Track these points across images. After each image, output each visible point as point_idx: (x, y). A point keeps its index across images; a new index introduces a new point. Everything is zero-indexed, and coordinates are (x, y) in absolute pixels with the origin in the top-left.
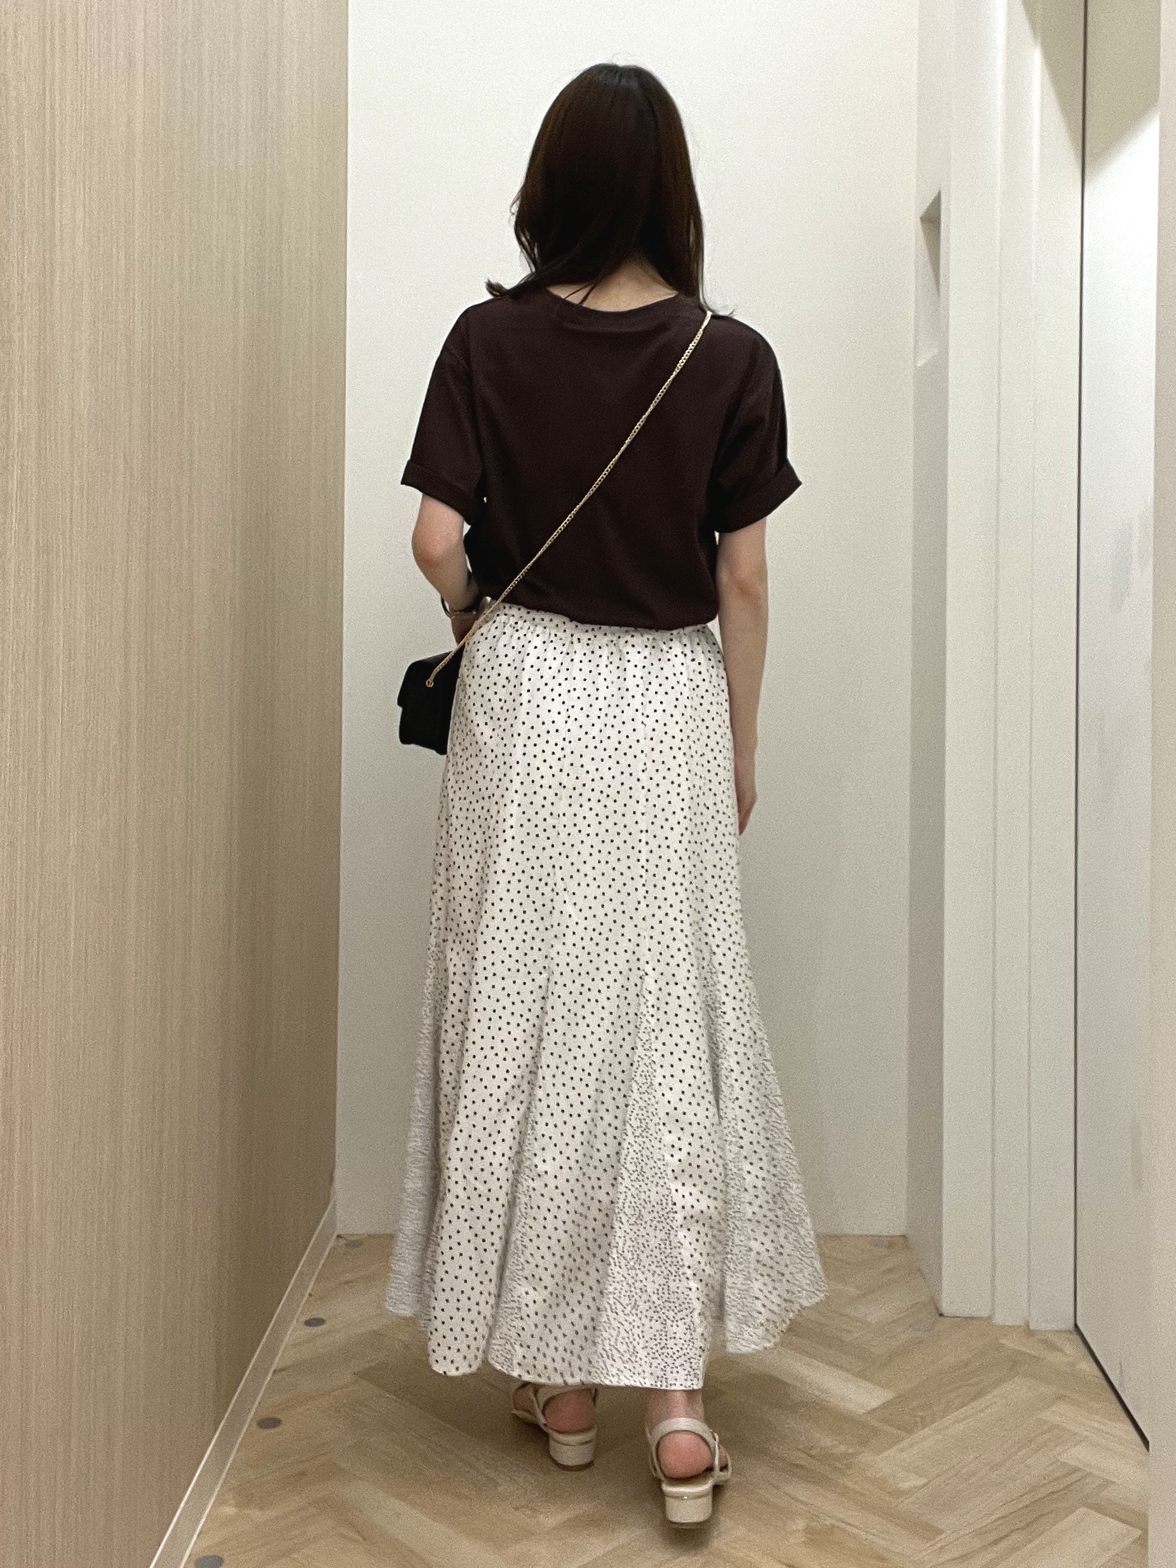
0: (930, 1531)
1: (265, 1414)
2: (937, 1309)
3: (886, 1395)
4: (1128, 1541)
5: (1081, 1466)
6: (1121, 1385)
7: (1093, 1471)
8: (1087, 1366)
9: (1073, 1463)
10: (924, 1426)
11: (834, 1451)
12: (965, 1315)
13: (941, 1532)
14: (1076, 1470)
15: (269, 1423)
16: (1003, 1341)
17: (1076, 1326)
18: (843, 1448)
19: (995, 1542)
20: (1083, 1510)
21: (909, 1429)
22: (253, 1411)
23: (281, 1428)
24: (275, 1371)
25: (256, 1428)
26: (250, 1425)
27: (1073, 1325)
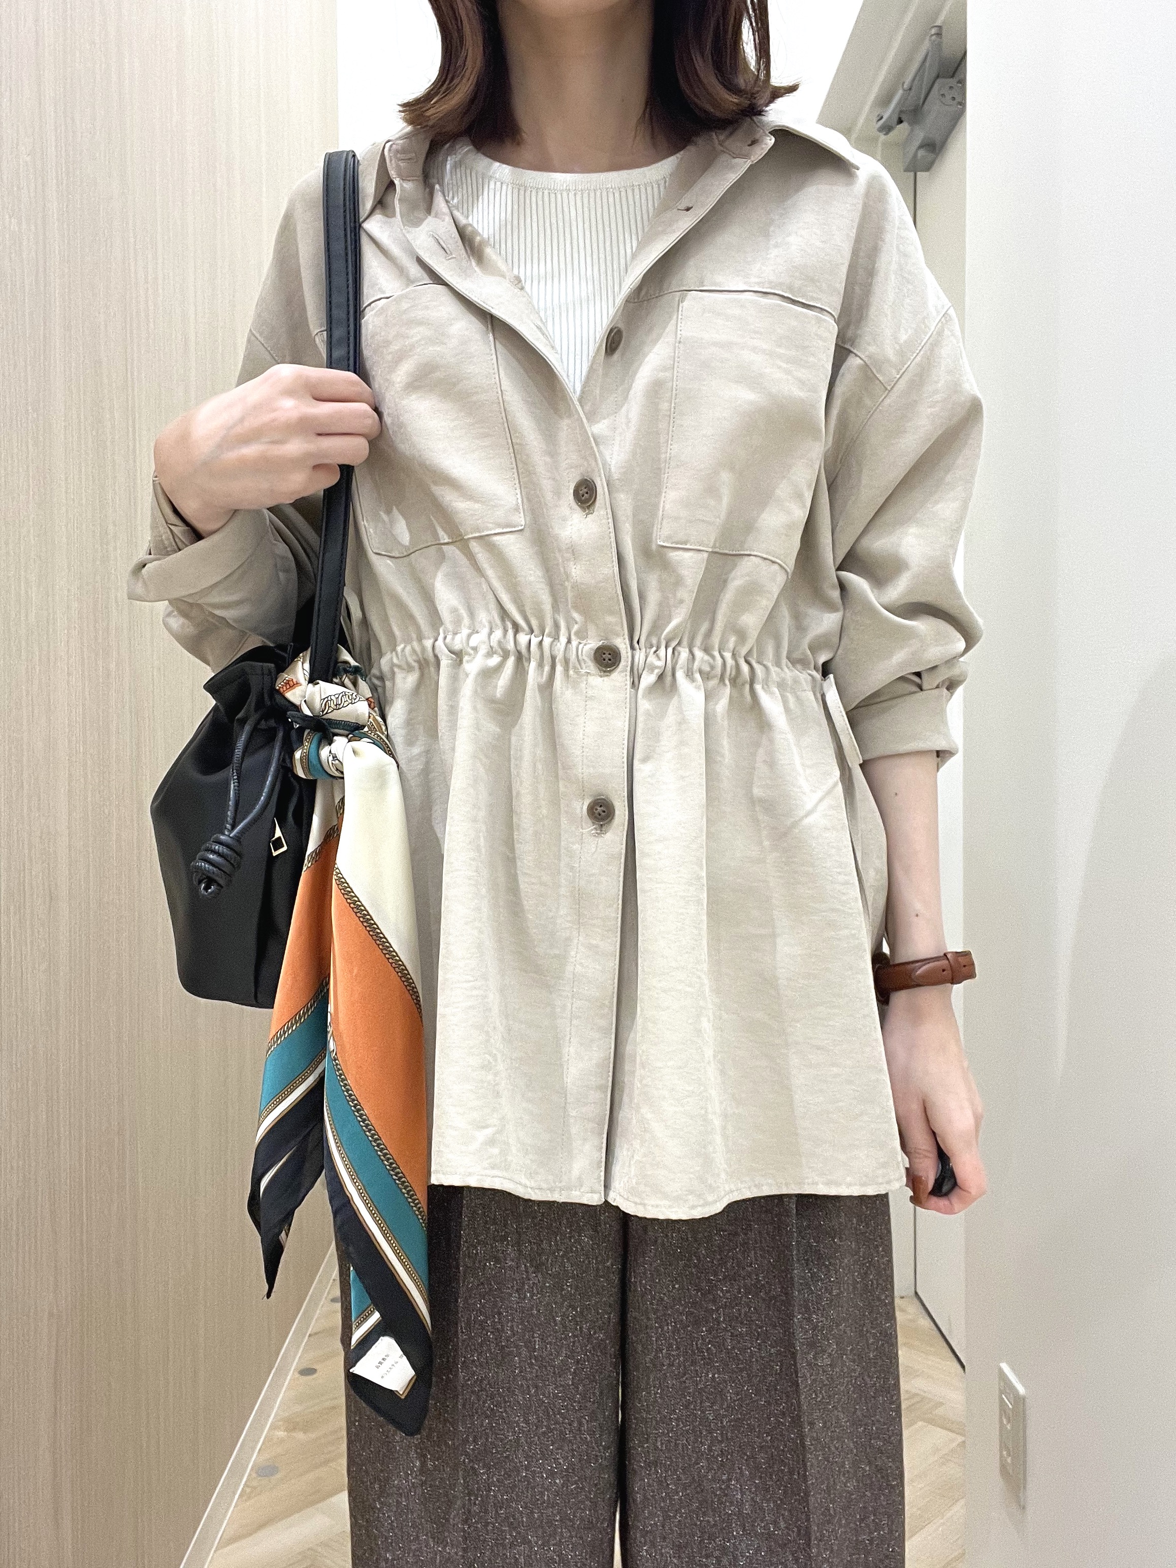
1: (302, 1367)
4: (954, 1445)
5: (919, 1392)
6: (950, 1332)
7: (929, 1396)
8: (925, 1322)
9: (914, 1391)
14: (917, 1395)
15: (307, 1372)
17: (916, 1293)
20: (920, 1423)
22: (295, 1364)
23: (315, 1376)
24: (310, 1335)
25: (297, 1375)
26: (294, 1372)
27: (913, 1292)
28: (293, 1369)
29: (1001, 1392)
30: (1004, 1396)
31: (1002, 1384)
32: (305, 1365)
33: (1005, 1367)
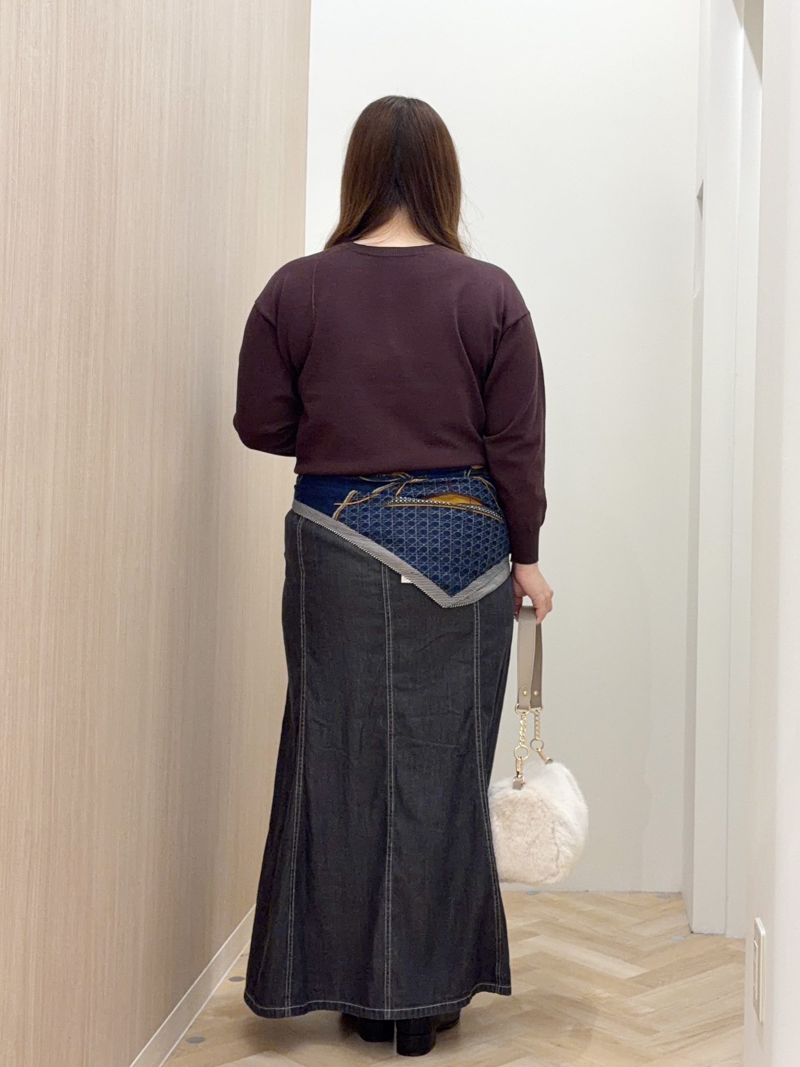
0: (649, 1031)
1: (232, 976)
2: (690, 930)
3: (644, 971)
10: (663, 985)
11: (600, 996)
12: (709, 932)
13: (656, 1032)
16: (728, 946)
18: (605, 995)
19: (690, 1037)
21: (652, 987)
25: (228, 981)
26: (225, 979)
28: (224, 975)
32: (235, 974)
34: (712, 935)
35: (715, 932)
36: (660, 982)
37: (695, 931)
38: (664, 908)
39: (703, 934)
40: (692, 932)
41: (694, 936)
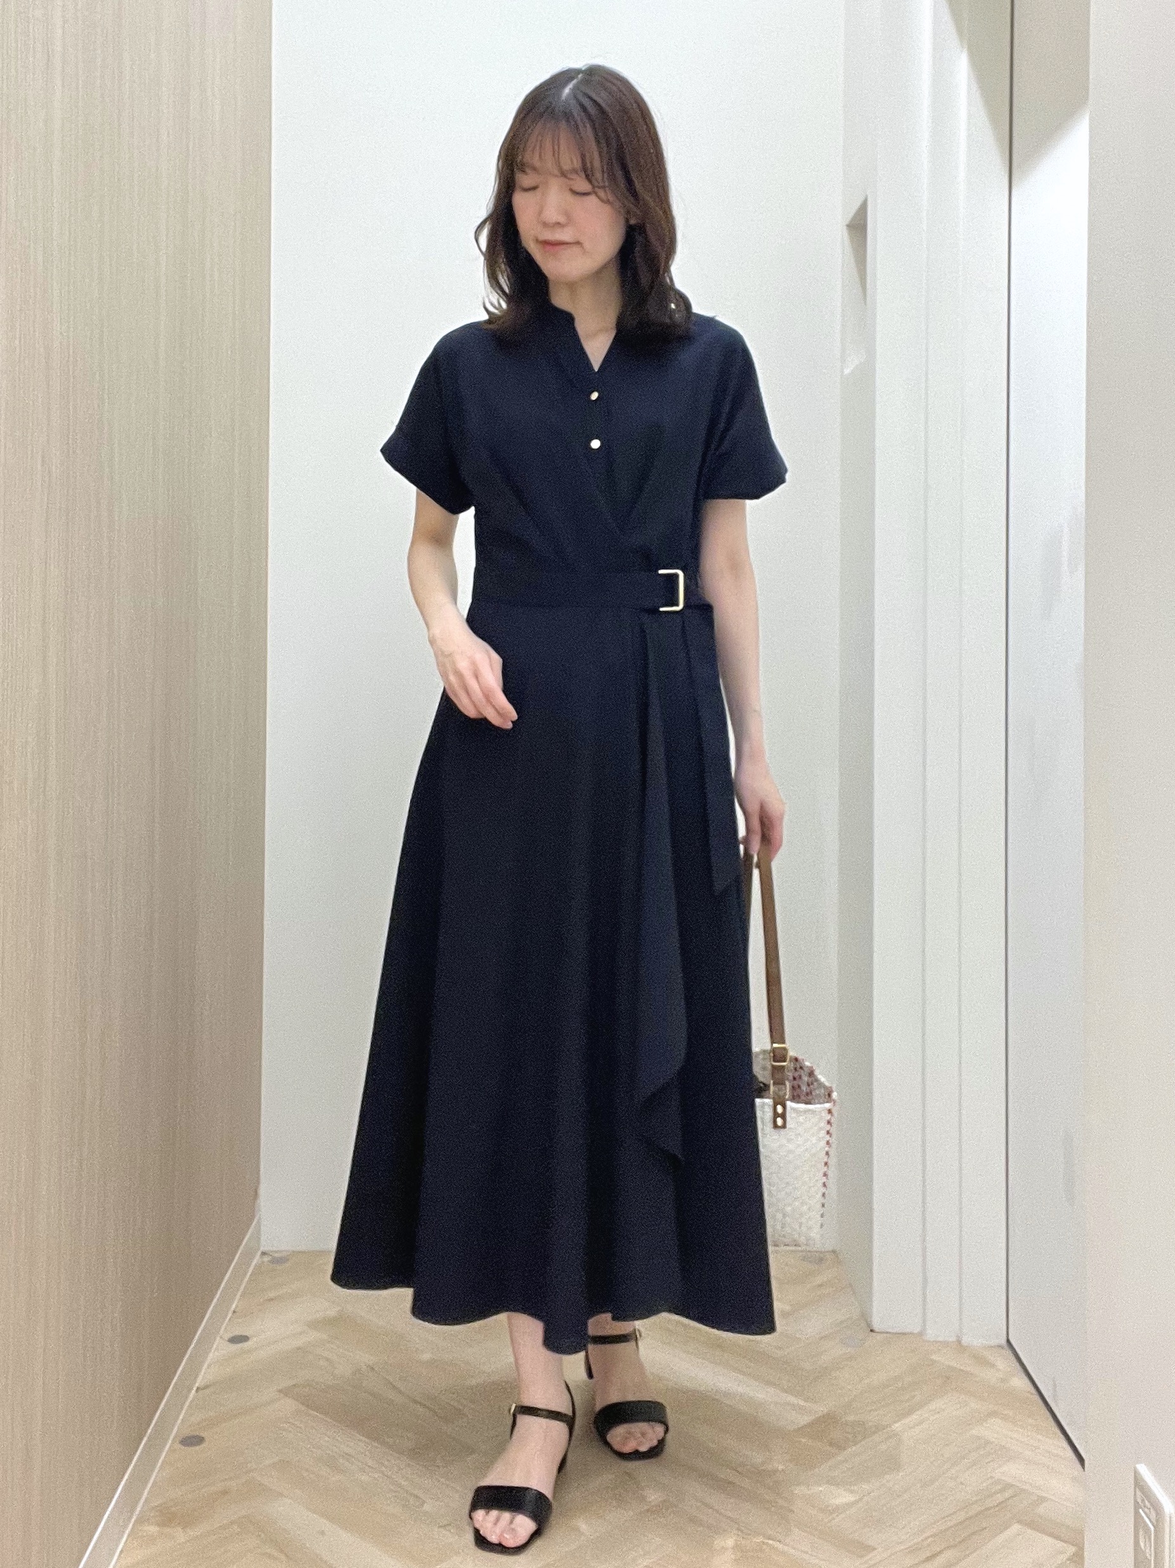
0: (862, 1549)
2: (868, 1325)
3: (817, 1411)
4: (1062, 1558)
5: (1015, 1483)
6: (1053, 1398)
7: (1028, 1488)
8: (1019, 1382)
9: (1007, 1479)
10: (856, 1443)
11: (765, 1467)
12: (896, 1330)
13: (874, 1549)
14: (1011, 1486)
15: (192, 1441)
16: (934, 1357)
17: (1008, 1341)
19: (928, 1559)
20: (1016, 1527)
21: (839, 1447)
22: (176, 1429)
23: (203, 1445)
24: (198, 1389)
25: (178, 1446)
26: (172, 1443)
27: (1003, 1342)
28: (172, 1437)
29: (1137, 1506)
30: (1141, 1510)
31: (1139, 1493)
32: (187, 1432)
33: (1143, 1469)
34: (904, 1334)
35: (908, 1330)
36: (850, 1436)
37: (876, 1327)
38: (819, 1280)
39: (887, 1333)
40: (872, 1331)
41: (879, 1337)
